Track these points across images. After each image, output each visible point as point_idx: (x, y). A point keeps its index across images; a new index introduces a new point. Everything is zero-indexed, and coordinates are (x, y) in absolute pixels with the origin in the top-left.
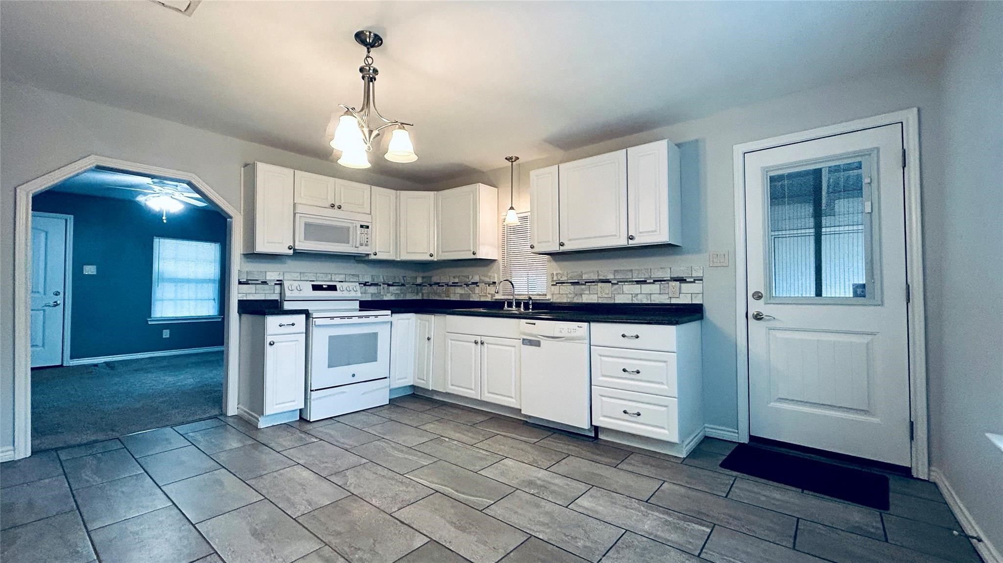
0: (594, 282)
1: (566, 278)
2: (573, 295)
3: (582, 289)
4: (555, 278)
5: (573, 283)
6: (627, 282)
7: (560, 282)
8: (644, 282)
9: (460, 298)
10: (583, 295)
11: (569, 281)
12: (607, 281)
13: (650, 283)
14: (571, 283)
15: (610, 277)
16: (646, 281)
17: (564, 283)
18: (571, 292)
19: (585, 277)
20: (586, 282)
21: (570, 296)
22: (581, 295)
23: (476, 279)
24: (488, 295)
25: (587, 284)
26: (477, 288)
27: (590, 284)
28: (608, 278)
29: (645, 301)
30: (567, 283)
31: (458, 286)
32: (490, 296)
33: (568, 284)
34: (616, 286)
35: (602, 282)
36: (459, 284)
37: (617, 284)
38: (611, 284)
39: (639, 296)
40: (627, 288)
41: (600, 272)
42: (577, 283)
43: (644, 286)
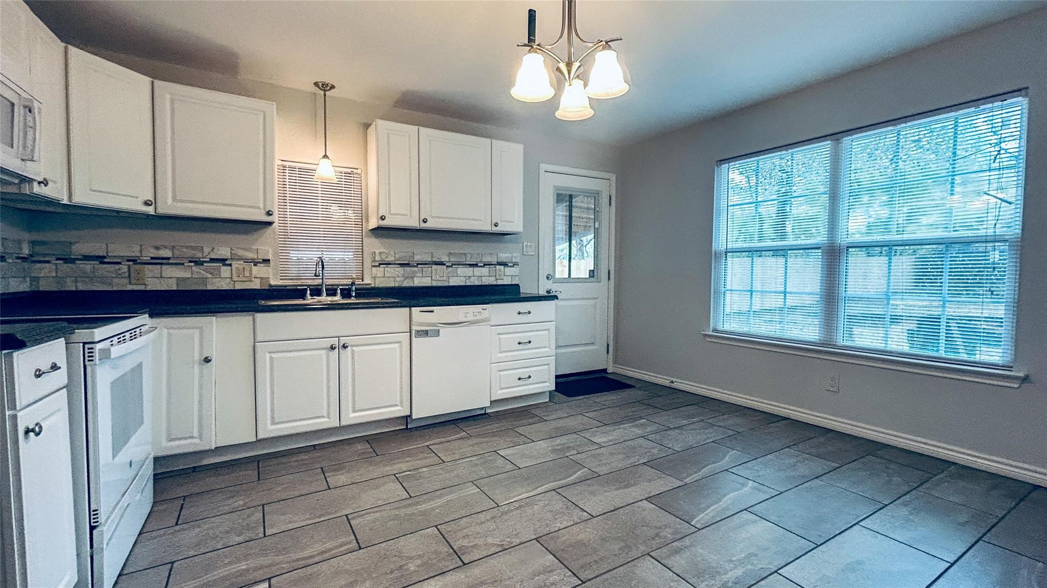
0: (427, 264)
1: (393, 259)
2: (402, 279)
3: (414, 272)
4: (378, 258)
5: (402, 265)
6: (461, 265)
7: (384, 262)
8: (476, 265)
9: (178, 285)
10: (415, 278)
11: (397, 262)
12: (442, 264)
13: (481, 266)
14: (399, 264)
15: (445, 259)
16: (477, 264)
17: (390, 264)
18: (401, 275)
19: (417, 258)
20: (418, 264)
21: (398, 279)
22: (413, 278)
23: (223, 252)
24: (253, 280)
25: (419, 266)
26: (224, 269)
27: (423, 266)
28: (442, 260)
29: (477, 283)
30: (396, 264)
31: (169, 264)
32: (258, 281)
33: (396, 266)
34: (450, 269)
35: (436, 264)
36: (171, 261)
37: (452, 266)
38: (445, 267)
39: (472, 278)
40: (461, 270)
41: (434, 254)
42: (408, 265)
43: (476, 269)
